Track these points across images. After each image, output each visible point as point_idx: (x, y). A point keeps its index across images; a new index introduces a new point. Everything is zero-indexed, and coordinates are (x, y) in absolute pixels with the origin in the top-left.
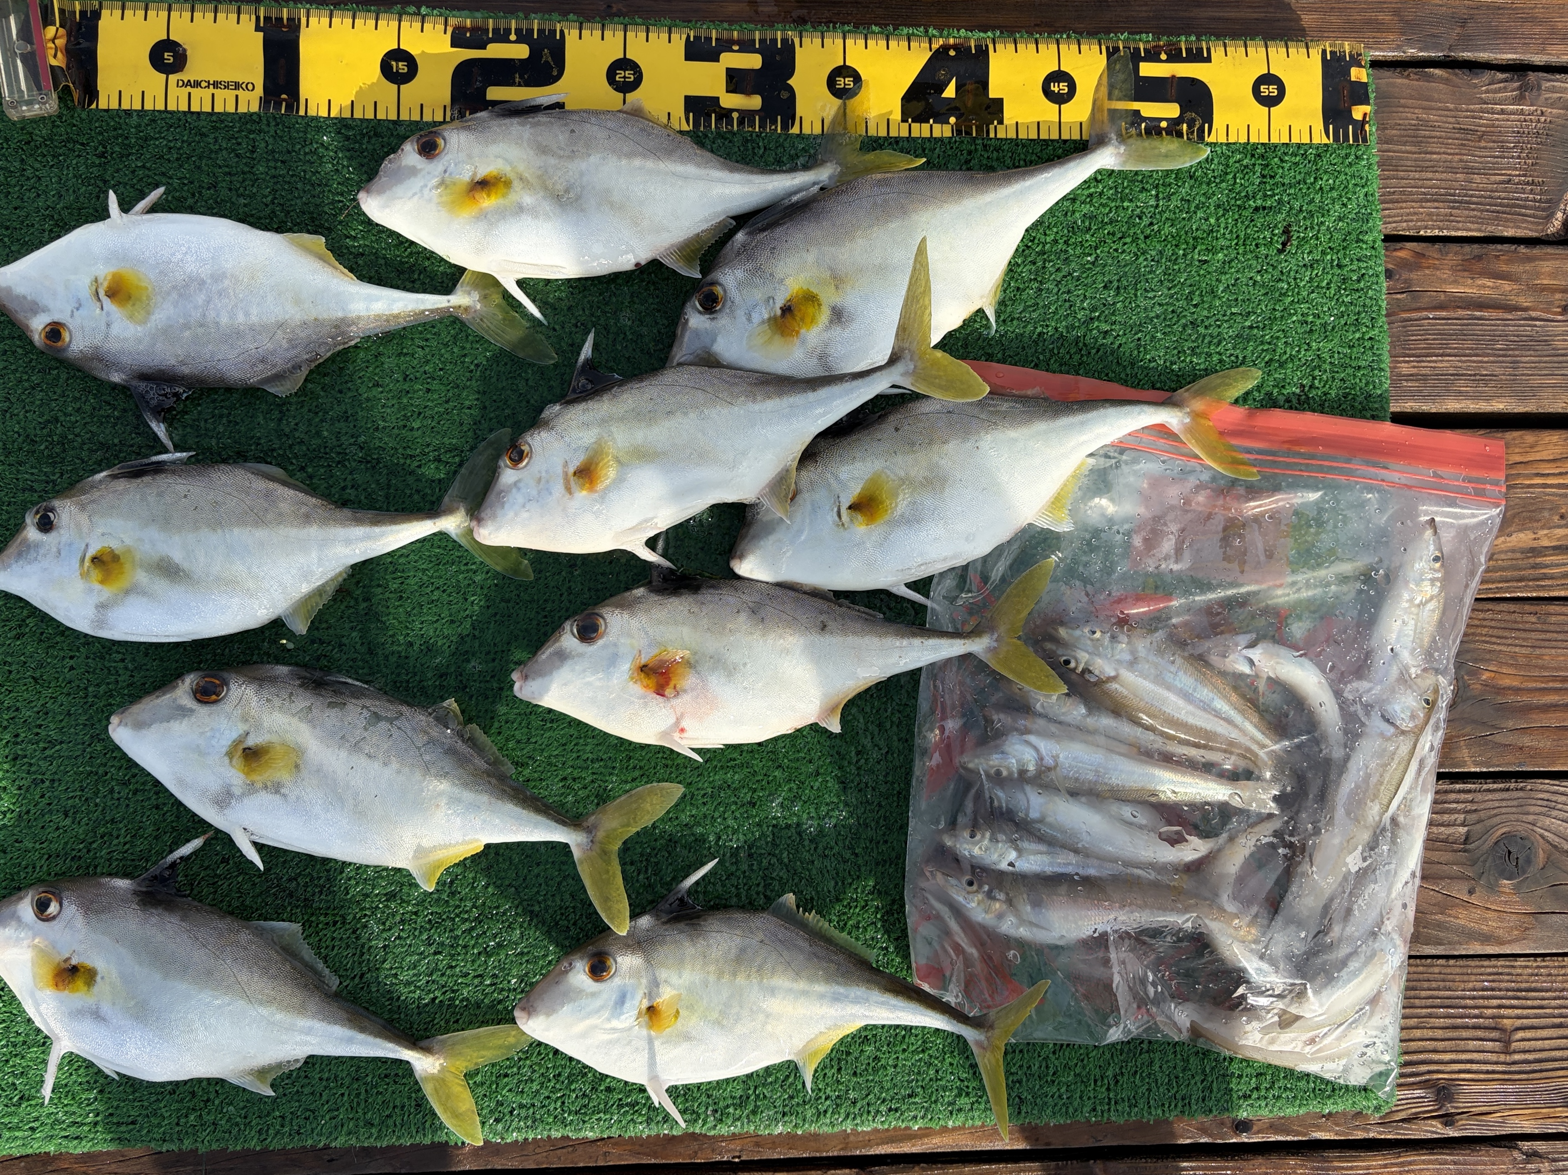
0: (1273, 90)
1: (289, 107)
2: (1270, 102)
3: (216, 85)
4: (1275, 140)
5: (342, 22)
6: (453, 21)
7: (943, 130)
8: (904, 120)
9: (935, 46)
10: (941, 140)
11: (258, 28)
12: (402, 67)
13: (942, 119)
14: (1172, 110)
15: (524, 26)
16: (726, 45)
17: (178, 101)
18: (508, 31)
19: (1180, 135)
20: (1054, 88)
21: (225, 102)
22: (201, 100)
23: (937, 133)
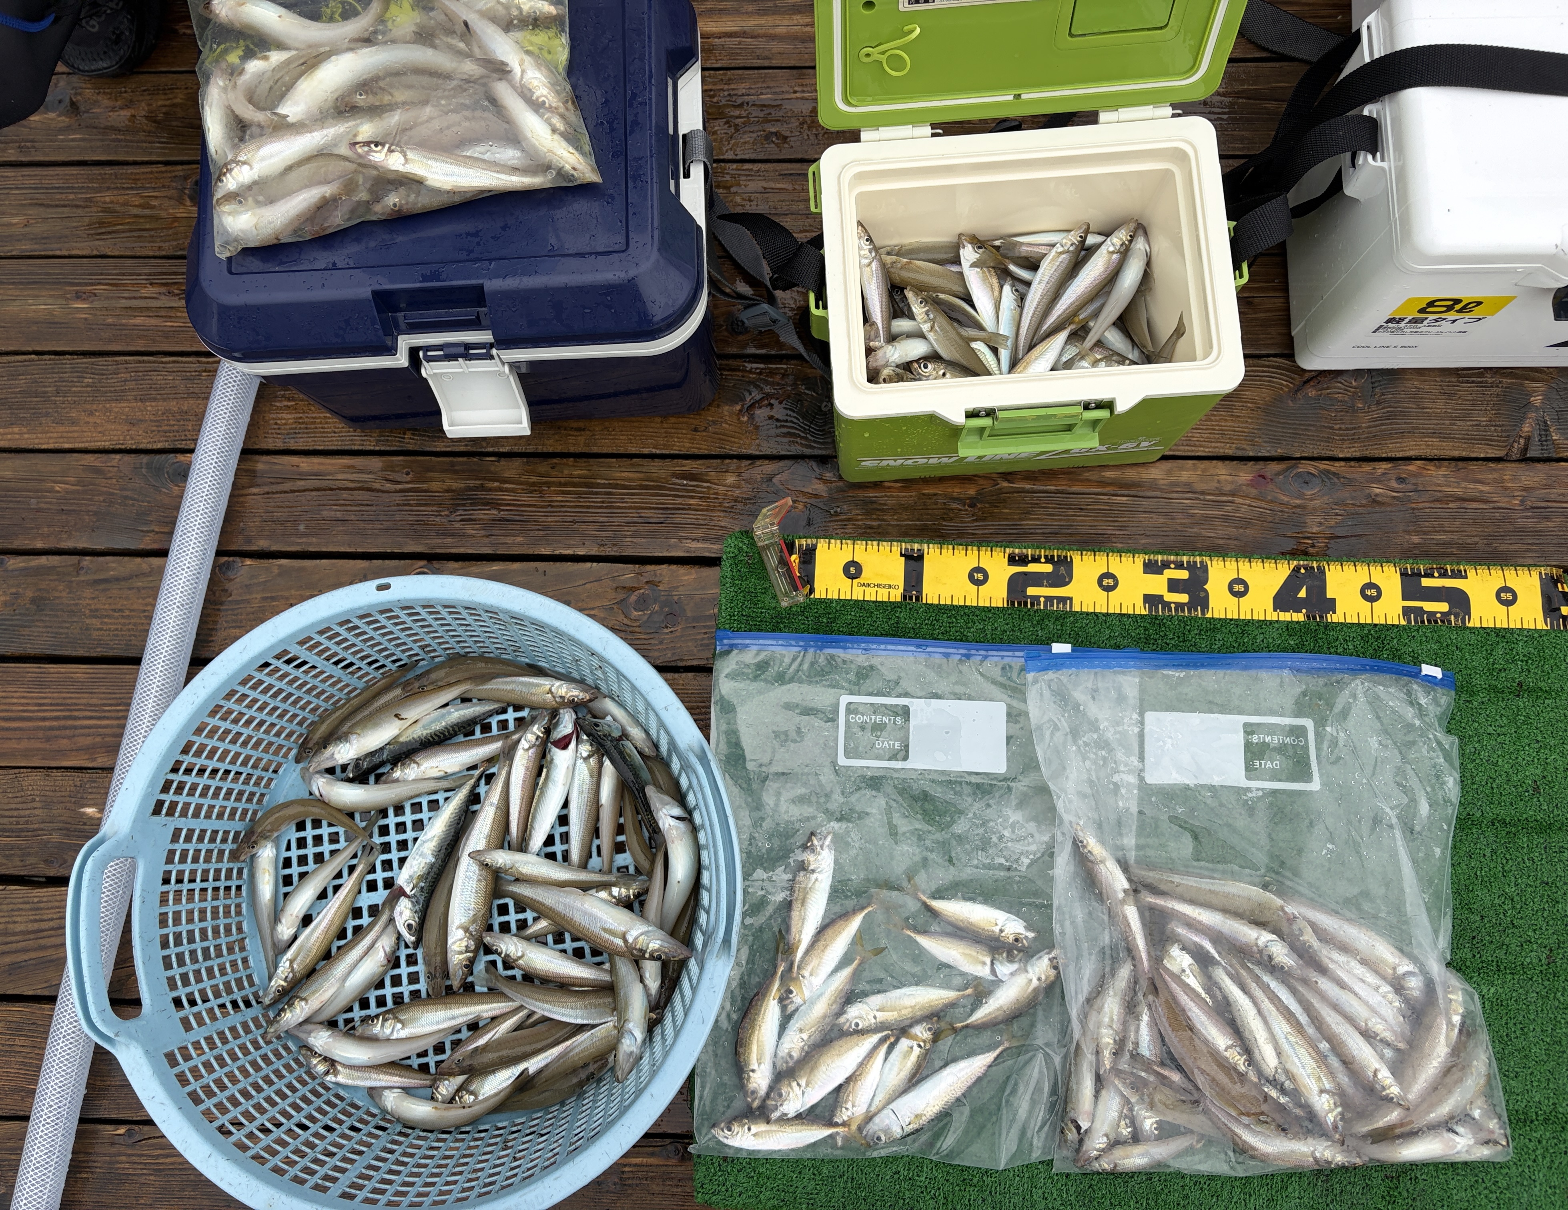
0: (1509, 596)
1: (917, 599)
2: (1507, 603)
3: (878, 586)
4: (1512, 626)
5: (947, 551)
6: (1009, 551)
7: (1299, 617)
8: (1275, 610)
9: (1292, 567)
10: (1298, 622)
11: (902, 555)
12: (980, 576)
13: (1298, 610)
14: (1443, 607)
15: (1049, 553)
16: (1166, 565)
17: (858, 595)
18: (1040, 557)
19: (1449, 622)
20: (1368, 592)
21: (883, 596)
22: (870, 595)
23: (1295, 619)
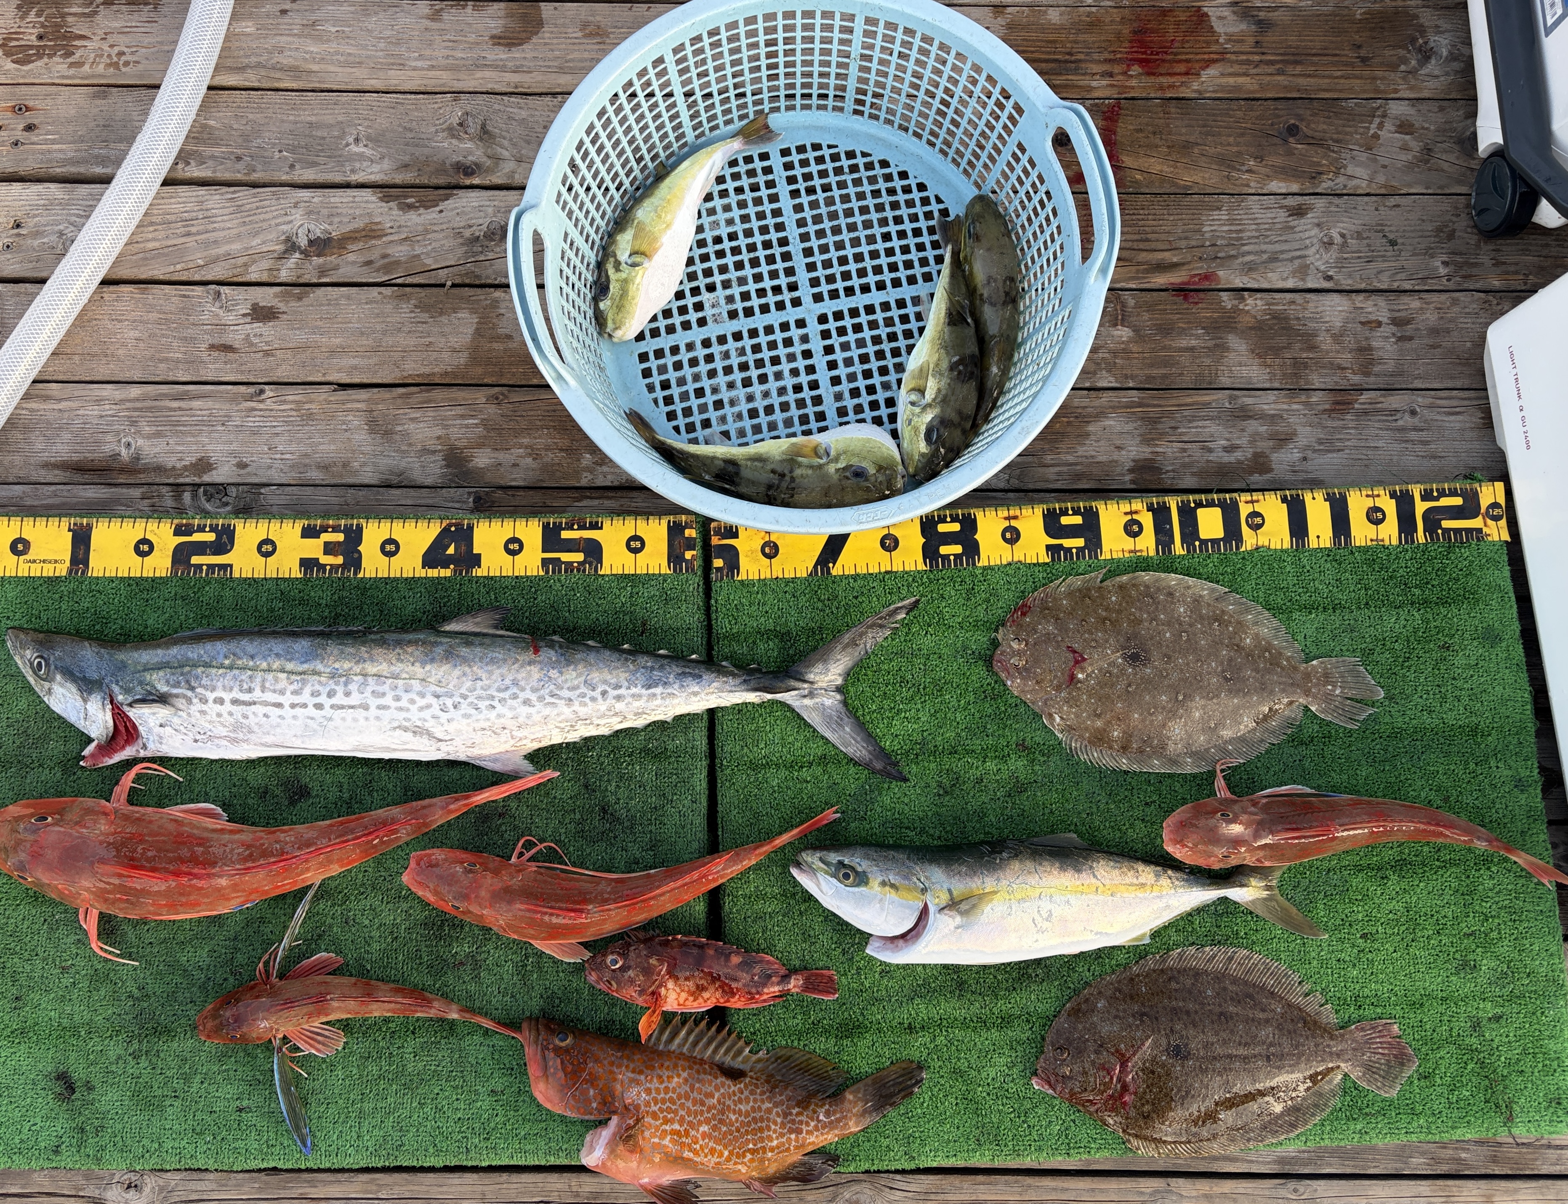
0: (638, 544)
1: (83, 573)
2: (635, 551)
3: (45, 561)
4: (639, 572)
5: (116, 524)
6: (176, 522)
7: (446, 573)
8: (423, 568)
9: (443, 525)
11: (69, 530)
12: (146, 548)
13: (446, 566)
14: (578, 557)
15: (214, 523)
16: (324, 529)
17: (24, 571)
18: (205, 527)
19: (584, 570)
20: (511, 547)
21: (48, 571)
22: (36, 571)
23: (442, 575)
